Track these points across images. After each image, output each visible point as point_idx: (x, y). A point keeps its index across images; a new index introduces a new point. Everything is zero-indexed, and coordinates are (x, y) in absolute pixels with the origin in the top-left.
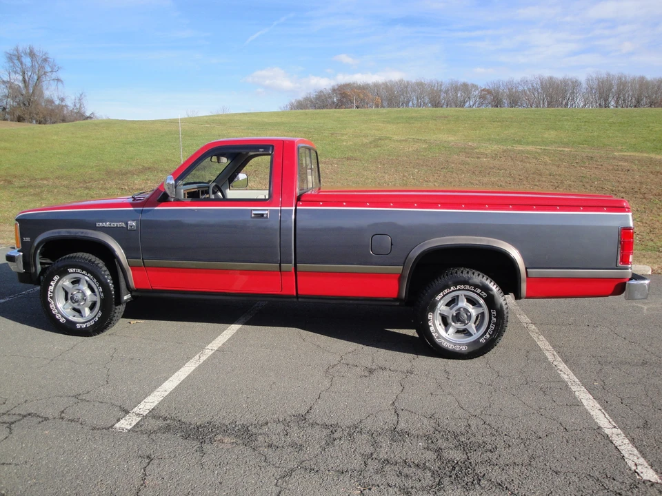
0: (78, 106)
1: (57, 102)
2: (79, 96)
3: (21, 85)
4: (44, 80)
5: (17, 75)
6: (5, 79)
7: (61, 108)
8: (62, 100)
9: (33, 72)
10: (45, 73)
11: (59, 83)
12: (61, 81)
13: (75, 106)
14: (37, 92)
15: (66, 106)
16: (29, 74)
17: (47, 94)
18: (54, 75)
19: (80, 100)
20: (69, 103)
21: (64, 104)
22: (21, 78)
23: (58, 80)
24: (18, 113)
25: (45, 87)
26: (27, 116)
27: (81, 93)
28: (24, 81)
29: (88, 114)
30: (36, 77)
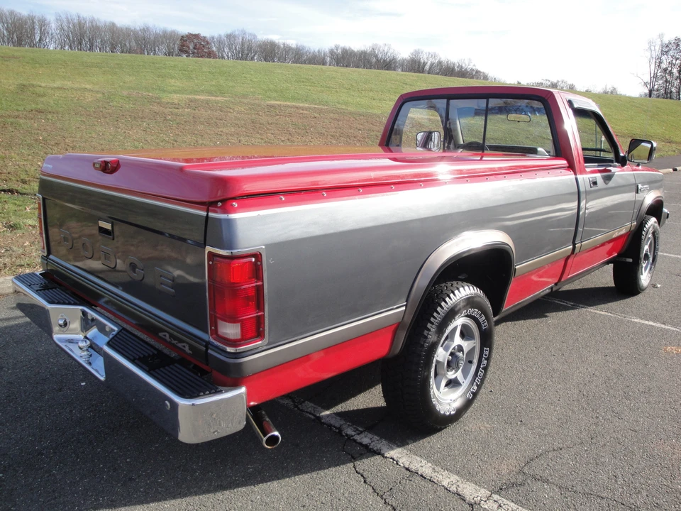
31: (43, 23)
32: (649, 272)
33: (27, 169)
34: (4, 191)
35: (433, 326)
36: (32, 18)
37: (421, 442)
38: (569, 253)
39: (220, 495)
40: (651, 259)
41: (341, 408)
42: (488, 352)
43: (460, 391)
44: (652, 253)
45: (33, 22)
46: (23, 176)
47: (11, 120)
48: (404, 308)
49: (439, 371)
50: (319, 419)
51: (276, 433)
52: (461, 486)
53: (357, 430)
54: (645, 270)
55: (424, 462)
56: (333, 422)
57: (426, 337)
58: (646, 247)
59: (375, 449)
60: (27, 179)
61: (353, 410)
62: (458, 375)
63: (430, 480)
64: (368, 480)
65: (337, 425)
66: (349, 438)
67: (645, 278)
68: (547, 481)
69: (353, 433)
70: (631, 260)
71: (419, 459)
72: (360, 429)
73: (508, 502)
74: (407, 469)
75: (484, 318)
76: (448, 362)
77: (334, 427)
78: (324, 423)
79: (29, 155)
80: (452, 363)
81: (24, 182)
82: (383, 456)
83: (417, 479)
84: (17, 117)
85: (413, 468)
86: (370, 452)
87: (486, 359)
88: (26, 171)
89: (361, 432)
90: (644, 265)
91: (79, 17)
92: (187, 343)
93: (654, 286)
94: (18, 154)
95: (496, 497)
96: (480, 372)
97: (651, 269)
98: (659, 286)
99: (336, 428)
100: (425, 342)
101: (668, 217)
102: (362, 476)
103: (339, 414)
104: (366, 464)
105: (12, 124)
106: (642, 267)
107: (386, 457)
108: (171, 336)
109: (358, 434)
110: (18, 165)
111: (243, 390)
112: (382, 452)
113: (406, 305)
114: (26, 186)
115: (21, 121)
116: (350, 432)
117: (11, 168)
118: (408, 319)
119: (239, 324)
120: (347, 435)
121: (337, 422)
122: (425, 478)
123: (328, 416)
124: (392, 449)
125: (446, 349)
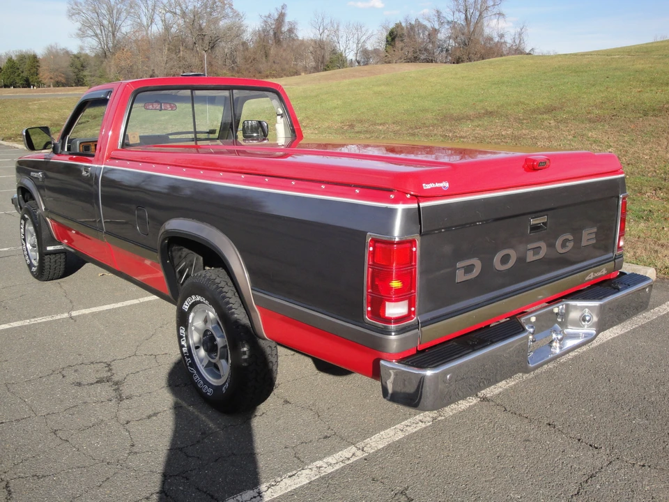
0: (517, 42)
1: (496, 39)
2: (519, 30)
3: (463, 23)
4: (485, 15)
5: (461, 13)
6: (449, 20)
7: (500, 45)
8: (502, 36)
9: (475, 8)
10: (486, 9)
11: (501, 17)
12: (503, 15)
13: (514, 41)
14: (478, 29)
15: (505, 42)
16: (471, 12)
17: (487, 31)
18: (496, 10)
19: (520, 34)
20: (508, 40)
21: (503, 41)
22: (463, 16)
23: (500, 14)
24: (458, 54)
25: (485, 24)
26: (465, 57)
27: (521, 26)
28: (466, 18)
29: (527, 51)
30: (478, 14)
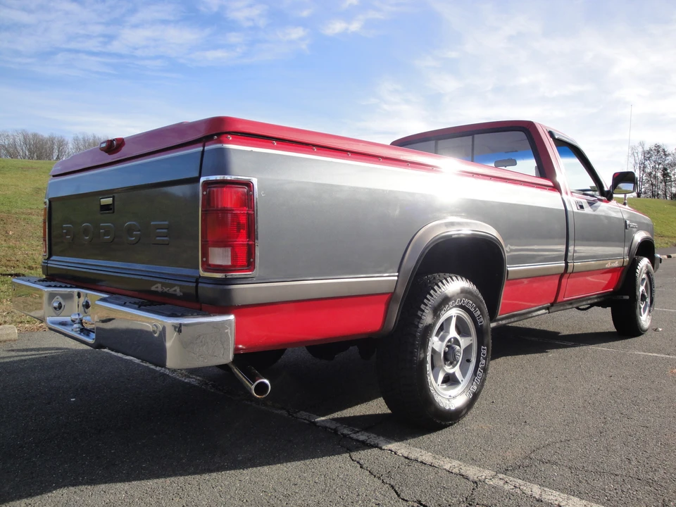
31: (62, 144)
32: (649, 314)
33: (35, 257)
34: (11, 275)
35: (427, 308)
36: (52, 140)
37: (421, 438)
38: (562, 271)
39: (206, 476)
40: (648, 300)
41: (337, 415)
42: (486, 351)
43: (459, 389)
44: (649, 294)
45: (53, 143)
46: (31, 263)
47: (24, 216)
48: (396, 278)
49: (436, 363)
50: (314, 424)
51: (267, 381)
52: (464, 468)
53: (353, 430)
54: (644, 312)
55: (424, 452)
56: (328, 425)
57: (420, 318)
58: (642, 288)
59: (372, 443)
60: (34, 266)
61: (350, 417)
62: (456, 370)
63: (431, 465)
64: (364, 466)
65: (333, 427)
66: (345, 436)
67: (645, 320)
68: (556, 463)
69: (349, 433)
70: (627, 297)
71: (419, 450)
72: (357, 430)
73: (515, 480)
74: (406, 458)
75: (479, 312)
76: (445, 353)
77: (329, 428)
78: (319, 426)
79: (38, 246)
80: (449, 357)
81: (30, 268)
82: (381, 448)
83: (416, 465)
84: (31, 214)
85: (412, 456)
86: (365, 445)
87: (484, 359)
88: (34, 259)
89: (358, 432)
90: (642, 306)
91: (94, 137)
92: (178, 285)
93: (656, 330)
94: (28, 245)
95: (501, 476)
96: (478, 372)
97: (649, 311)
98: (660, 329)
99: (331, 429)
100: (419, 322)
101: (661, 262)
102: (358, 462)
103: (334, 419)
104: (362, 455)
105: (24, 219)
106: (640, 308)
107: (384, 449)
108: (163, 285)
109: (355, 433)
110: (27, 254)
111: (232, 317)
112: (380, 446)
113: (398, 276)
114: (32, 271)
115: (34, 217)
116: (346, 431)
117: (20, 255)
118: (401, 292)
119: (229, 250)
120: (342, 434)
121: (333, 425)
122: (425, 464)
123: (323, 421)
124: (390, 443)
125: (442, 339)
